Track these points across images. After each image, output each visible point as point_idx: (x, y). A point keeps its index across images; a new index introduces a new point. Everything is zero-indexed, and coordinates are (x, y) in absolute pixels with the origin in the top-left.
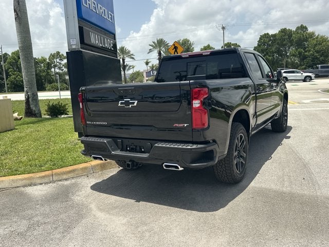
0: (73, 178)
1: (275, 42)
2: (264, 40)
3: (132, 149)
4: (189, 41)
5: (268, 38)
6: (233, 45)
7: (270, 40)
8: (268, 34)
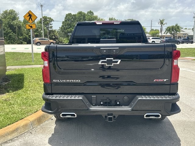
0: (17, 137)
1: (75, 20)
2: (69, 17)
3: (106, 103)
4: (15, 11)
5: (71, 16)
6: (48, 18)
7: (73, 18)
8: (71, 14)
